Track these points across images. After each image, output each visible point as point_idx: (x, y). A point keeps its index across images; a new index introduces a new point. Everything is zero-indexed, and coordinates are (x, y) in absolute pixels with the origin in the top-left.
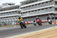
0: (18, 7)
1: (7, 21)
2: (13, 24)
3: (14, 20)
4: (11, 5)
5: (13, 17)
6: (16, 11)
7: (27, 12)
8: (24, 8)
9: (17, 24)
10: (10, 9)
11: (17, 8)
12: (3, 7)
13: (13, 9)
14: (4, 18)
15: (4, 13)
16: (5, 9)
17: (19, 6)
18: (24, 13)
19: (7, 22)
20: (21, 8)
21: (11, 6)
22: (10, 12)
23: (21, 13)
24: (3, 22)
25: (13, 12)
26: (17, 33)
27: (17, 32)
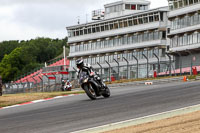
0: (158, 15)
1: (121, 63)
2: (143, 73)
3: (145, 61)
4: (133, 7)
5: (141, 49)
6: (152, 30)
7: (190, 33)
8: (181, 16)
9: (155, 76)
10: (133, 21)
11: (156, 18)
12: (107, 17)
13: (141, 22)
14: (112, 53)
15: (112, 37)
16: (113, 25)
17: (162, 13)
18: (181, 35)
19: (121, 70)
20: (171, 19)
21: (136, 11)
22: (131, 34)
23: (172, 37)
24: (106, 69)
25: (142, 32)
26: (156, 107)
27: (159, 103)
